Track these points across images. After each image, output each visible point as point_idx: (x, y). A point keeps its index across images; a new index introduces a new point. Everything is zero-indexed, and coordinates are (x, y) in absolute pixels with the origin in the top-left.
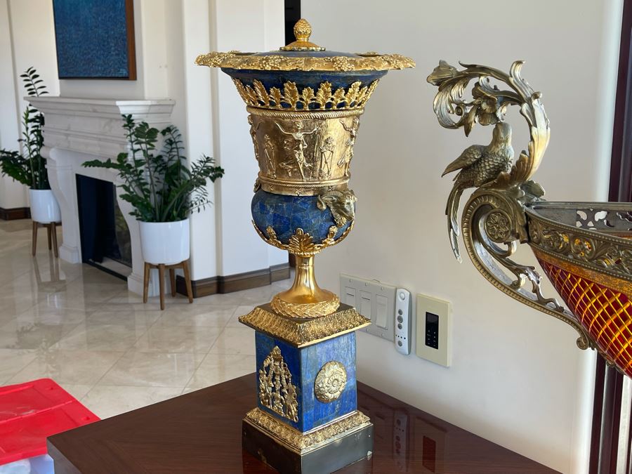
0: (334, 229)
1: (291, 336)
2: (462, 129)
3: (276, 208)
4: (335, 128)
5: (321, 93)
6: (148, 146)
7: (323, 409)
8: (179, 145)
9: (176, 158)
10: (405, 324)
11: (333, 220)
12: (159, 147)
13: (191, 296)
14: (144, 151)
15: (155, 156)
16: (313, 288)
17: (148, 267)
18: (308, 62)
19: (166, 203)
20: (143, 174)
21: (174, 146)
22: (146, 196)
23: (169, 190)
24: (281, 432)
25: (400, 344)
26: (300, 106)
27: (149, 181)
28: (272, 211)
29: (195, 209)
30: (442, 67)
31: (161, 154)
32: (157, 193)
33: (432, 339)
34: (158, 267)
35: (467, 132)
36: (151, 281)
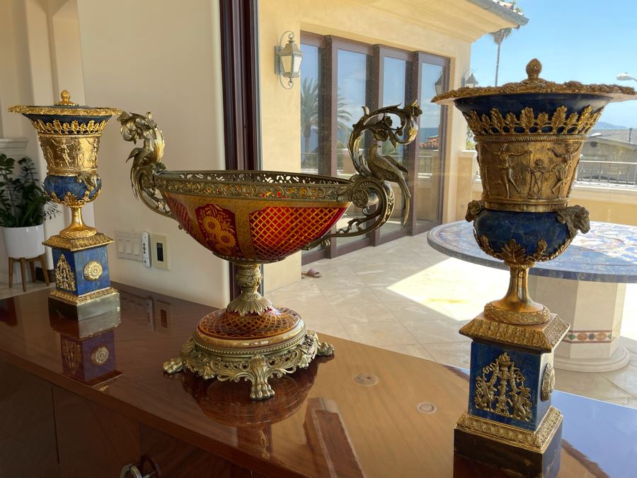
0: (87, 192)
1: (67, 246)
4: (85, 143)
6: (7, 172)
7: (90, 284)
8: (33, 171)
9: (31, 181)
10: (147, 251)
11: (86, 188)
12: (16, 173)
14: (4, 175)
15: (14, 180)
16: (81, 223)
17: (12, 262)
19: (24, 213)
20: (5, 193)
21: (29, 172)
22: (8, 209)
23: (27, 204)
25: (145, 262)
26: (63, 132)
27: (10, 198)
29: (48, 217)
31: (19, 177)
32: (17, 206)
33: (160, 258)
34: (20, 260)
35: (135, 143)
36: (15, 272)
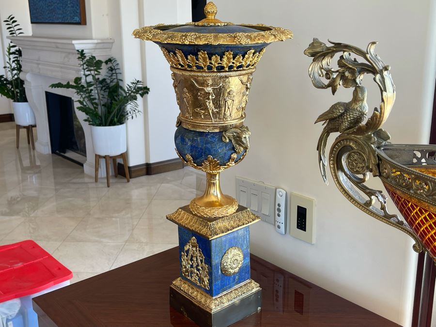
0: (235, 156)
1: (204, 231)
2: (330, 89)
3: (193, 141)
4: (235, 83)
5: (225, 59)
6: (96, 73)
7: (227, 280)
8: (117, 71)
9: (115, 80)
10: (282, 214)
11: (233, 149)
12: (103, 73)
13: (128, 176)
14: (93, 76)
15: (101, 79)
17: (98, 157)
18: (216, 38)
19: (109, 112)
20: (92, 92)
21: (114, 72)
22: (95, 108)
23: (111, 103)
24: (198, 296)
25: (279, 227)
26: (210, 68)
27: (97, 97)
28: (189, 143)
29: (130, 117)
30: (315, 43)
31: (105, 77)
32: (103, 105)
33: (302, 224)
34: (105, 157)
35: (334, 92)
36: (101, 168)
